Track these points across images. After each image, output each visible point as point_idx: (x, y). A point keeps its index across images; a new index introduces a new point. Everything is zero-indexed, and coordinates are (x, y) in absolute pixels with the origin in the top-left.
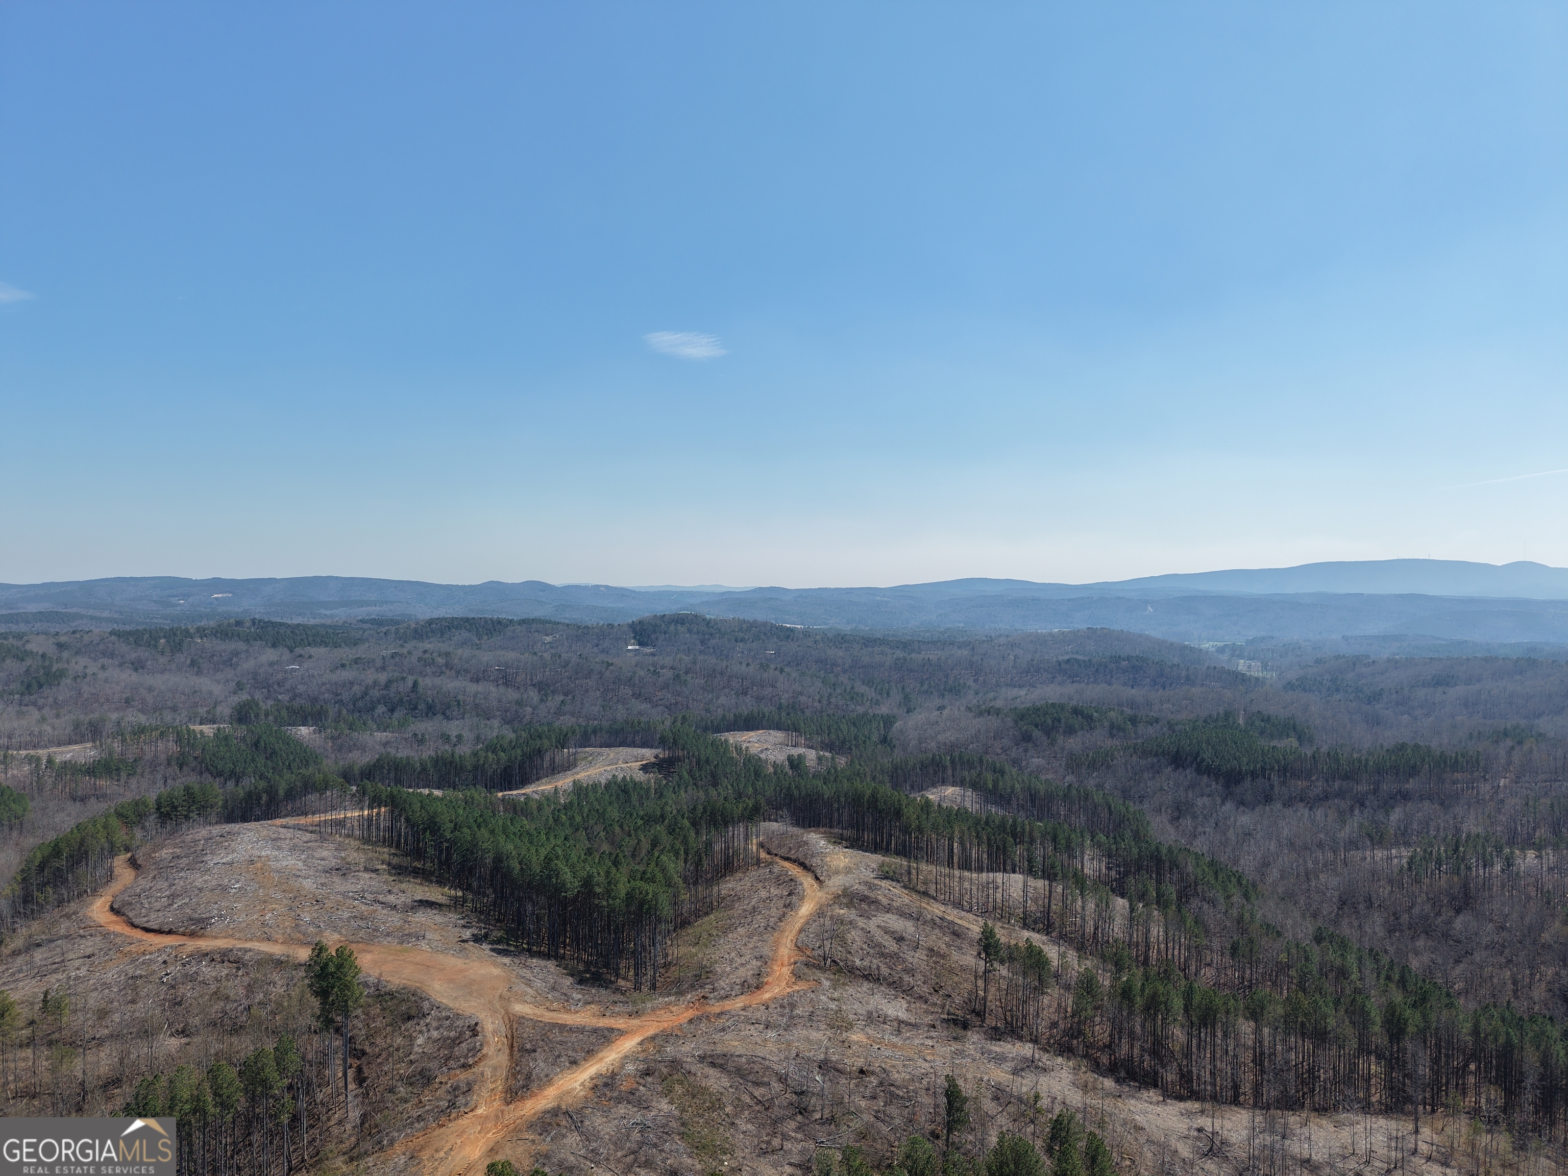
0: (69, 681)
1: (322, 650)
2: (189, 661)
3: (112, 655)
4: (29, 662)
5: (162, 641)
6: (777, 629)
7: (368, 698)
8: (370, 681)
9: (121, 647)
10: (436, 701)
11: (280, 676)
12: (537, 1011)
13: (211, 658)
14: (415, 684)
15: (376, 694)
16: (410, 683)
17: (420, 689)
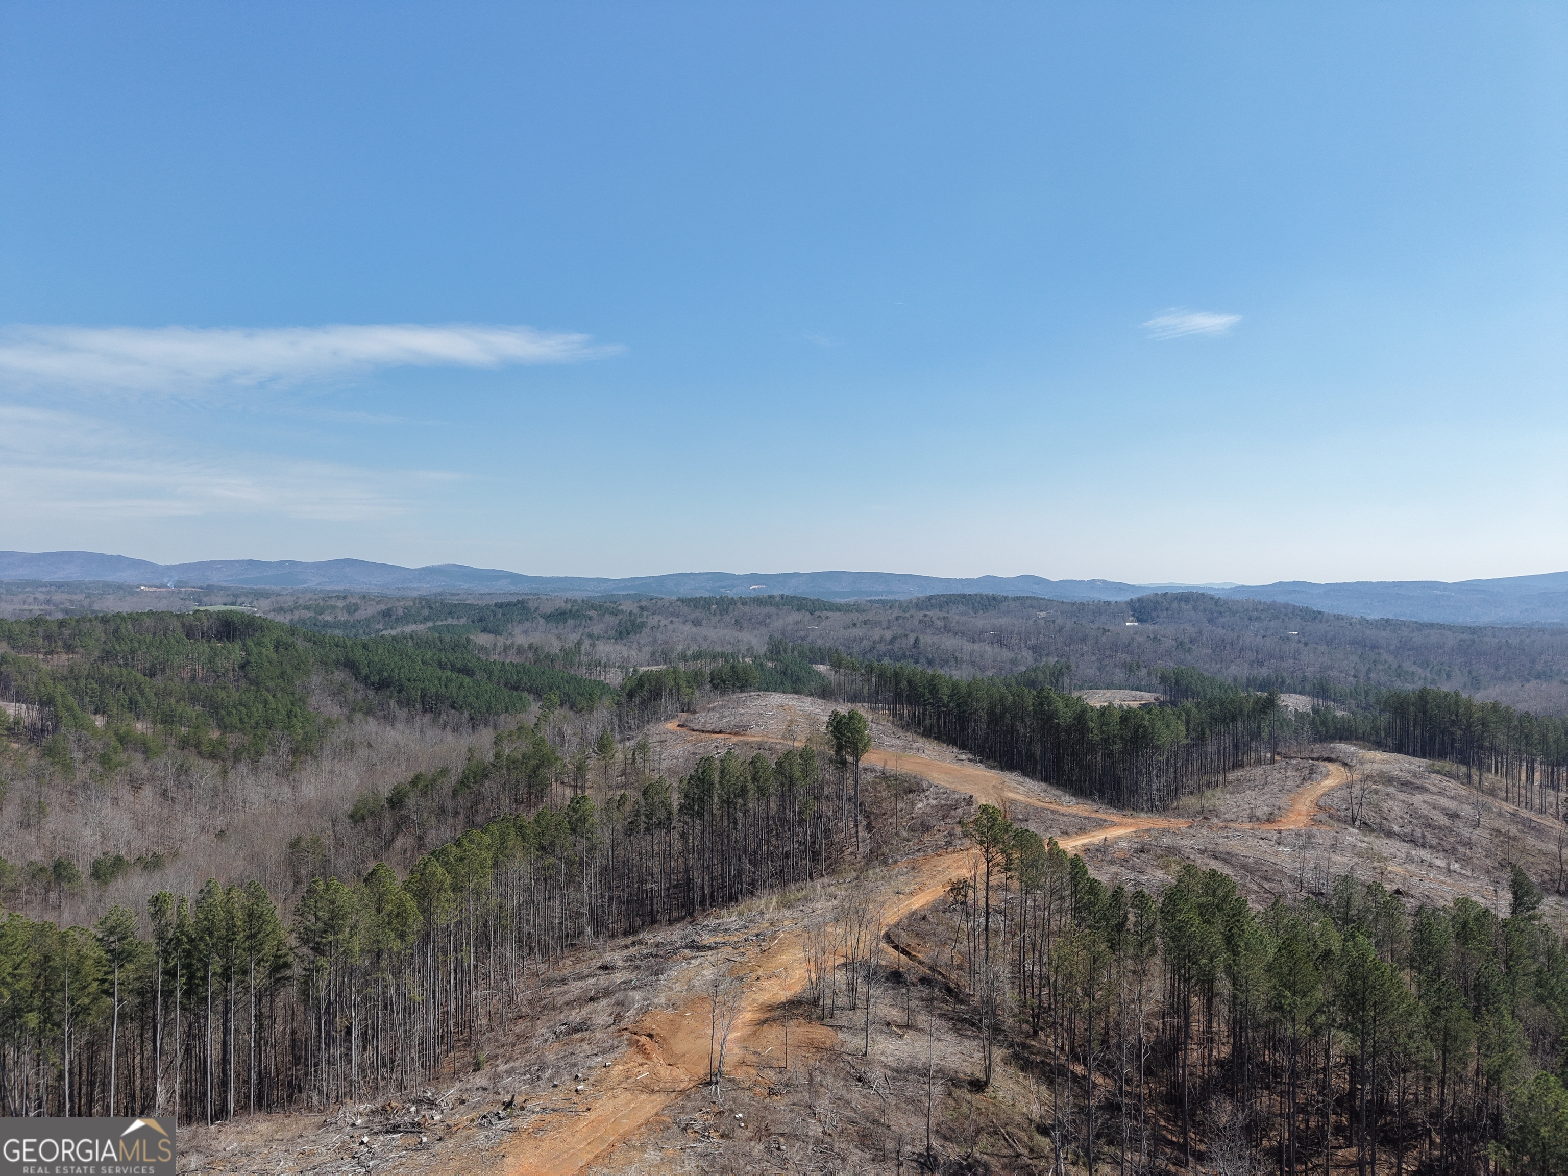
0: (648, 630)
1: (838, 614)
2: (733, 621)
3: (678, 616)
4: (620, 617)
5: (714, 606)
6: (1301, 611)
7: (875, 651)
8: (877, 638)
9: (685, 610)
10: (936, 656)
11: (803, 633)
12: (1029, 800)
13: (750, 619)
14: (917, 640)
15: (882, 648)
16: (912, 640)
17: (921, 646)
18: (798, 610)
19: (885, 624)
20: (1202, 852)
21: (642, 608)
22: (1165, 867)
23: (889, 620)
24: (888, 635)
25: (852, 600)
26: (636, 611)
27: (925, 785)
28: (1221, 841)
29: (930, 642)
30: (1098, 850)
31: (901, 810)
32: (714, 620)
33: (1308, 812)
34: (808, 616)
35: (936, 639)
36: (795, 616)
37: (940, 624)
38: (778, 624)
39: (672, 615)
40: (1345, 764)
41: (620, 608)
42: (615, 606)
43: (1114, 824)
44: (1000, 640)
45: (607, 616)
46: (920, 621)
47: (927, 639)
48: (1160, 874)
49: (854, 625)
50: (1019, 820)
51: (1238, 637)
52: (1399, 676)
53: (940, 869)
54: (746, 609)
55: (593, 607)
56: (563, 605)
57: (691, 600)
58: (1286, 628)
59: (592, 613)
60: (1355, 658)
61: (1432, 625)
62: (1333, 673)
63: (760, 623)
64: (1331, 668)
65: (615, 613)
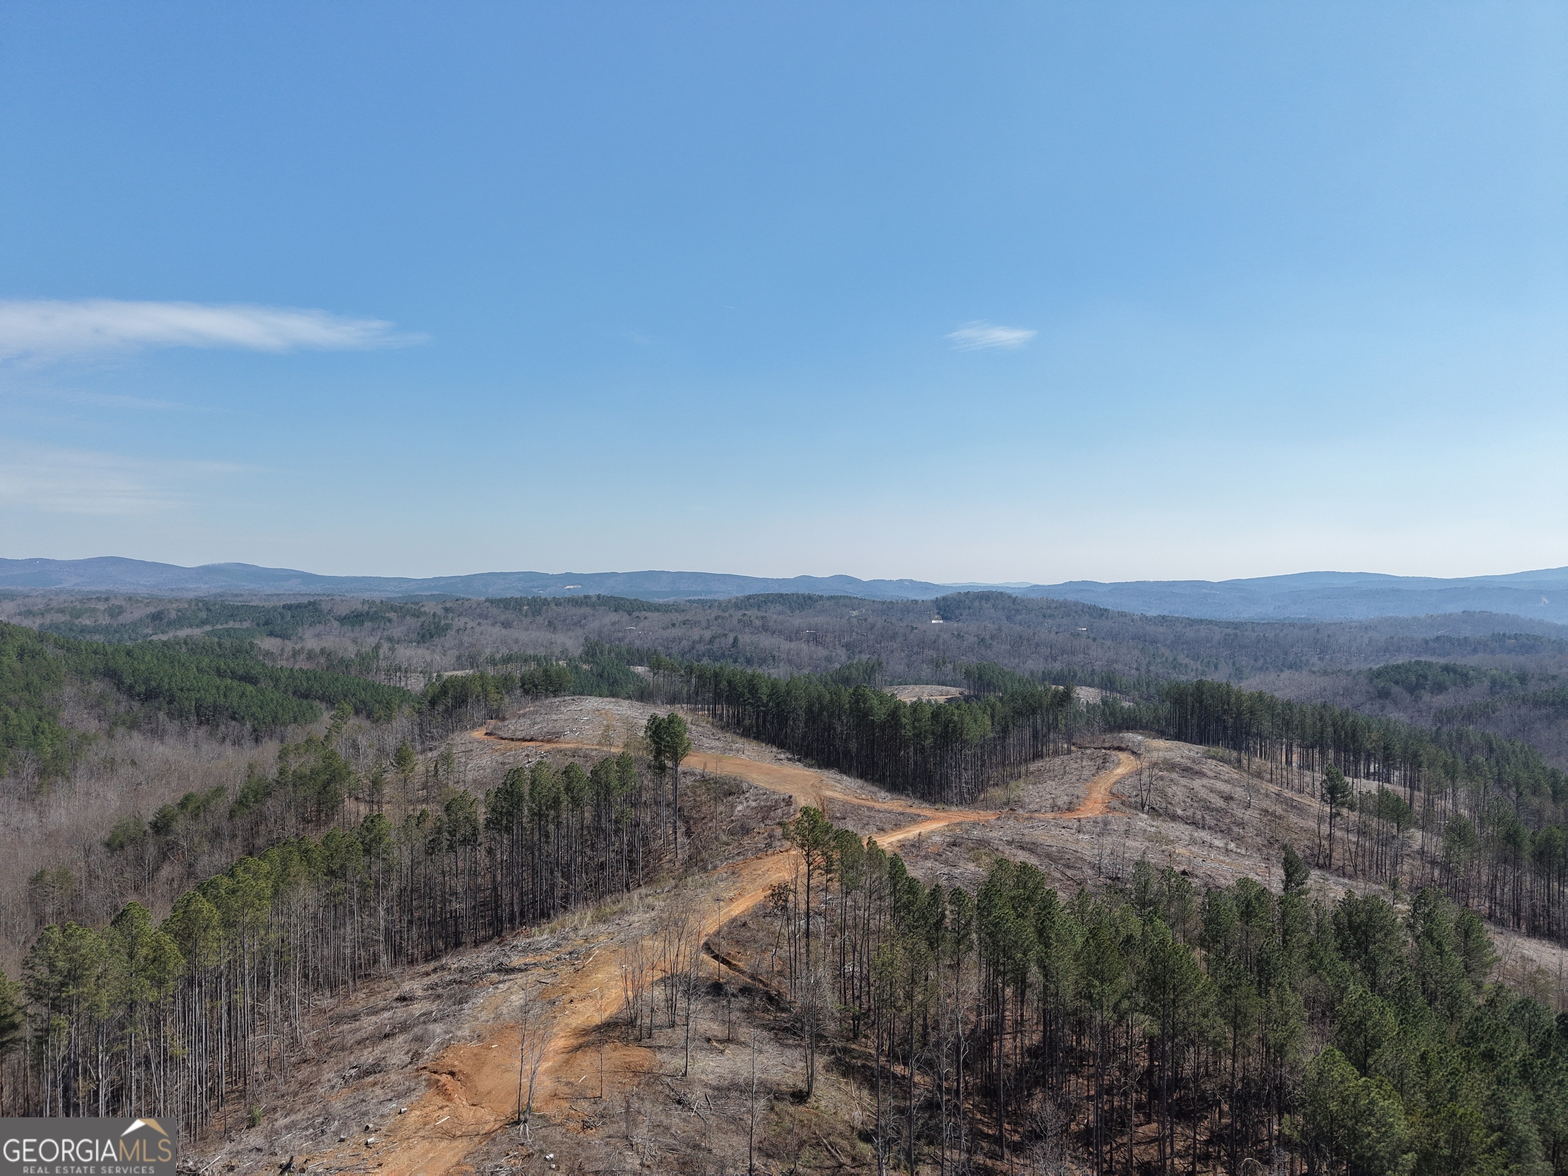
0: (453, 632)
1: (657, 614)
2: (546, 623)
3: (486, 617)
4: (422, 619)
5: (525, 608)
6: (1089, 608)
7: (694, 651)
8: (696, 638)
9: (494, 611)
10: (754, 655)
11: (620, 635)
12: (846, 797)
13: (564, 620)
14: (736, 640)
15: (701, 648)
16: (731, 640)
17: (740, 645)
18: (616, 611)
19: (704, 624)
20: (1009, 843)
21: (447, 610)
22: (976, 860)
23: (708, 620)
24: (707, 635)
25: (671, 599)
26: (440, 612)
27: (745, 786)
28: (1026, 831)
29: (748, 641)
30: (913, 846)
31: (721, 813)
32: (526, 621)
33: (1103, 799)
34: (626, 617)
35: (755, 638)
36: (613, 617)
37: (758, 623)
38: (594, 625)
39: (480, 616)
40: (1134, 753)
41: (423, 609)
42: (417, 607)
43: (927, 819)
44: (816, 638)
45: (408, 618)
46: (739, 621)
47: (746, 639)
48: (971, 866)
49: (674, 625)
50: (837, 818)
51: (1034, 634)
52: (1174, 668)
53: (760, 872)
54: (561, 609)
55: (393, 609)
56: (359, 607)
57: (500, 600)
58: (1076, 625)
59: (392, 615)
60: (1136, 652)
61: (1201, 621)
62: (1118, 667)
63: (575, 624)
64: (1116, 661)
65: (417, 615)
